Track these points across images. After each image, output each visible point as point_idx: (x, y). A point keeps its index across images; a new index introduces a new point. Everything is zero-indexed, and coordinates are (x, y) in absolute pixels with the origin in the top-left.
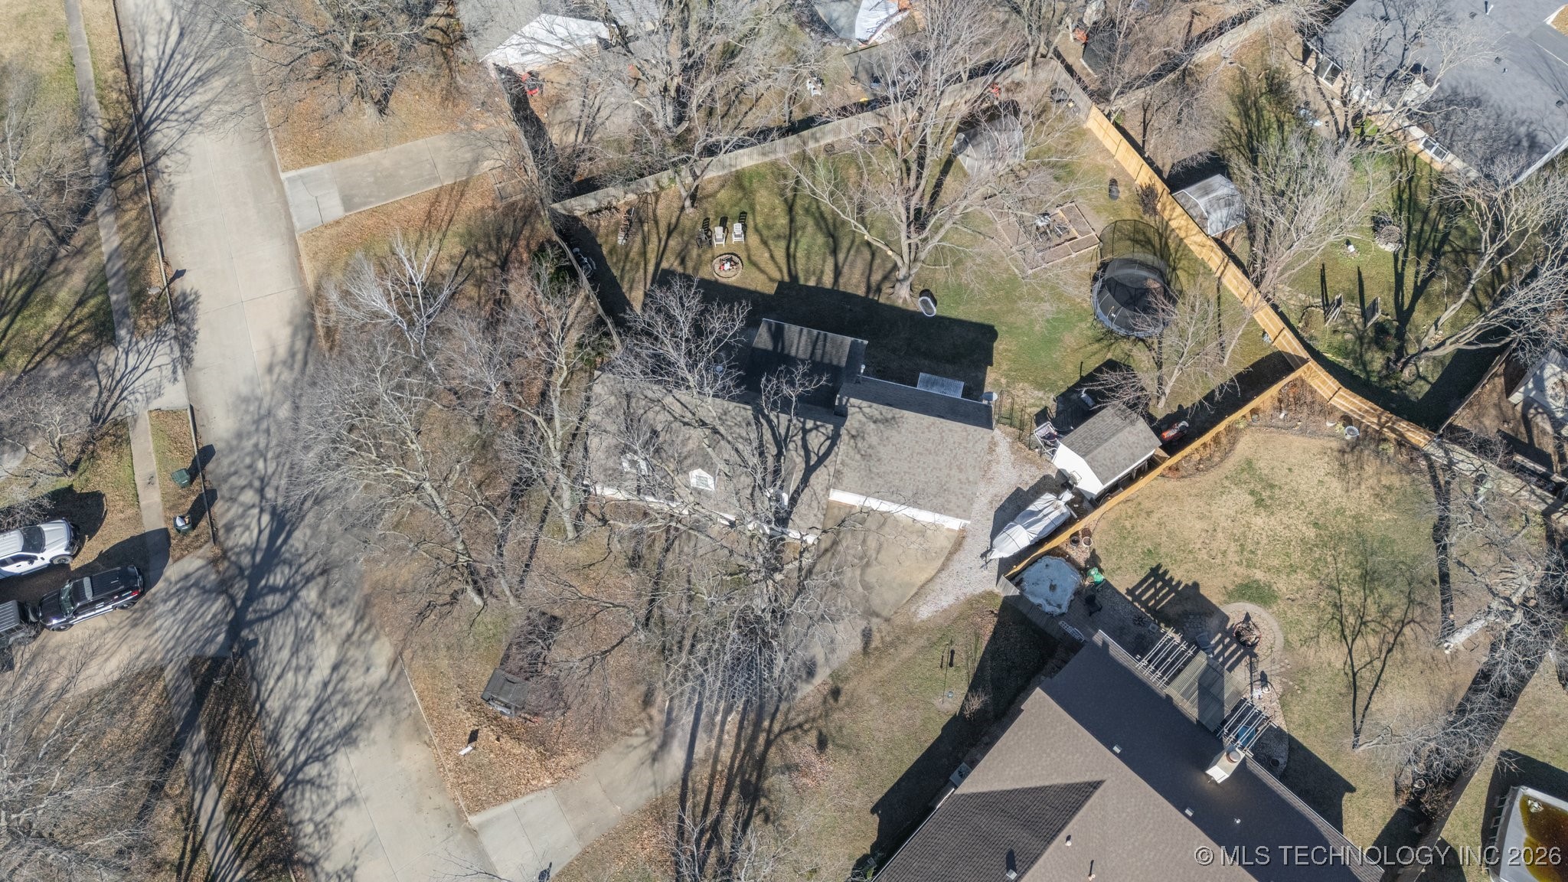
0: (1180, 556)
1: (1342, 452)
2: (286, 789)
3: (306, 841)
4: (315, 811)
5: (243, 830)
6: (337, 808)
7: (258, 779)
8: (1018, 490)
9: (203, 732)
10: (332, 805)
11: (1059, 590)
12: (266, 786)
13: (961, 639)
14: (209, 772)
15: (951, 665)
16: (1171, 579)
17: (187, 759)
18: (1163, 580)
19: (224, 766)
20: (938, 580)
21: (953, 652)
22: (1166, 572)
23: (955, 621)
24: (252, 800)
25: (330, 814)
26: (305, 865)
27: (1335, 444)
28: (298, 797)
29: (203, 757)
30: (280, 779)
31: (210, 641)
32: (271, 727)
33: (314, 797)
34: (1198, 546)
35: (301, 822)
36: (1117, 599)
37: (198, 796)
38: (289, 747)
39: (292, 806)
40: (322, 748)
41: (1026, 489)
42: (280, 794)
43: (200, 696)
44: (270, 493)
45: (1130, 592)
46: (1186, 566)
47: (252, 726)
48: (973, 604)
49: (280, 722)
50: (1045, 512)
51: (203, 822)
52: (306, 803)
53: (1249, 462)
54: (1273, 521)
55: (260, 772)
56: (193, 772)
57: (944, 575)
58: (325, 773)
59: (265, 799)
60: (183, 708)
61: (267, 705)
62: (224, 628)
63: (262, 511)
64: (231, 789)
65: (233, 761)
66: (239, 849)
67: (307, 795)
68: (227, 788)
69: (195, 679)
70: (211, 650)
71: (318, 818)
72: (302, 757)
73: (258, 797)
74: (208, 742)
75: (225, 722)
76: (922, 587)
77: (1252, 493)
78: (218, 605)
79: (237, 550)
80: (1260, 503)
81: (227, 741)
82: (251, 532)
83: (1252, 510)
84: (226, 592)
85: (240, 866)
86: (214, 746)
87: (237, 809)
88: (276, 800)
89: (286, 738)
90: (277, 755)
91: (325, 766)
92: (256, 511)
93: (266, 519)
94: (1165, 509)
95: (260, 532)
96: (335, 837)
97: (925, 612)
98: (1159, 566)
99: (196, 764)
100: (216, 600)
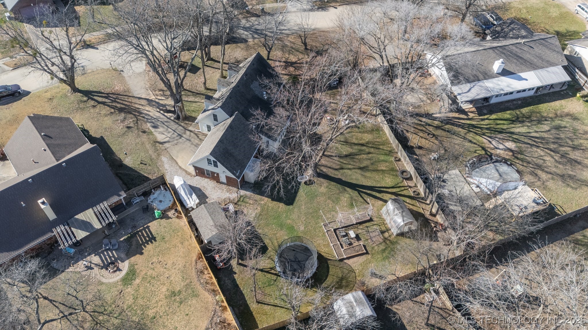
13: (150, 168)
16: (148, 244)
18: (149, 241)
20: (176, 166)
22: (152, 242)
23: (158, 168)
34: (160, 259)
36: (147, 221)
44: (256, 26)
45: (148, 227)
46: (152, 251)
50: (190, 199)
53: (197, 296)
76: (176, 161)
83: (170, 288)
94: (182, 250)
97: (165, 159)
98: (155, 241)
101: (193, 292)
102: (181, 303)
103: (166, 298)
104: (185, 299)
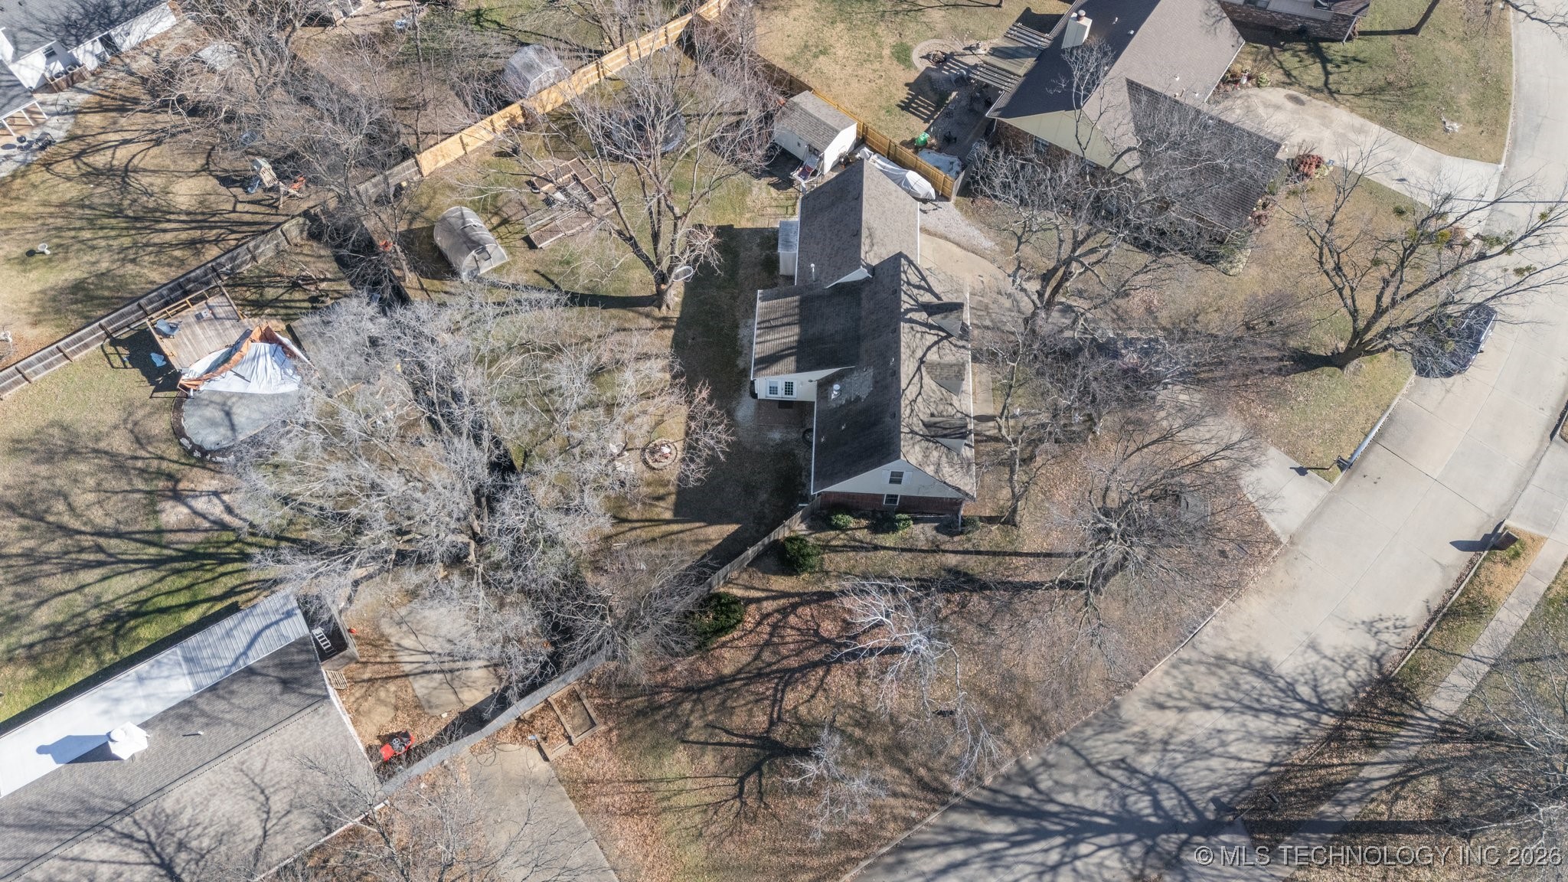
2: (1330, 710)
3: (1363, 673)
4: (1336, 676)
5: (1383, 728)
6: (1325, 657)
7: (1337, 736)
9: (1322, 808)
10: (1325, 662)
12: (1337, 728)
14: (1352, 785)
17: (1351, 812)
19: (1338, 773)
23: (990, 226)
24: (1354, 733)
25: (1333, 660)
26: (1381, 666)
28: (1332, 695)
29: (1342, 797)
30: (1325, 719)
32: (1285, 747)
33: (1326, 680)
35: (1350, 685)
36: (936, 127)
37: (1376, 785)
38: (1295, 722)
39: (1341, 698)
40: (1281, 690)
42: (1337, 713)
43: (1293, 828)
47: (1293, 765)
48: (971, 214)
49: (1277, 740)
51: (1393, 769)
52: (1334, 686)
54: (838, 45)
55: (1329, 739)
56: (1360, 800)
58: (1302, 679)
59: (1349, 722)
60: (1309, 839)
61: (1268, 760)
62: (1213, 840)
63: (1077, 857)
64: (1357, 756)
65: (1333, 765)
66: (1400, 725)
67: (1326, 688)
68: (1357, 760)
69: (1279, 842)
70: (1243, 841)
71: (1340, 670)
72: (1298, 705)
73: (1350, 728)
74: (1329, 798)
75: (1303, 791)
76: (964, 248)
79: (1128, 865)
80: (824, 52)
81: (1319, 781)
82: (1105, 858)
84: (1177, 857)
85: (1412, 717)
86: (1329, 790)
87: (1369, 742)
88: (1343, 715)
89: (1289, 728)
90: (1306, 730)
91: (1297, 681)
92: (1079, 864)
93: (1084, 849)
95: (1101, 848)
96: (1348, 649)
97: (988, 244)
99: (1352, 801)
100: (1190, 863)
103: (831, 46)
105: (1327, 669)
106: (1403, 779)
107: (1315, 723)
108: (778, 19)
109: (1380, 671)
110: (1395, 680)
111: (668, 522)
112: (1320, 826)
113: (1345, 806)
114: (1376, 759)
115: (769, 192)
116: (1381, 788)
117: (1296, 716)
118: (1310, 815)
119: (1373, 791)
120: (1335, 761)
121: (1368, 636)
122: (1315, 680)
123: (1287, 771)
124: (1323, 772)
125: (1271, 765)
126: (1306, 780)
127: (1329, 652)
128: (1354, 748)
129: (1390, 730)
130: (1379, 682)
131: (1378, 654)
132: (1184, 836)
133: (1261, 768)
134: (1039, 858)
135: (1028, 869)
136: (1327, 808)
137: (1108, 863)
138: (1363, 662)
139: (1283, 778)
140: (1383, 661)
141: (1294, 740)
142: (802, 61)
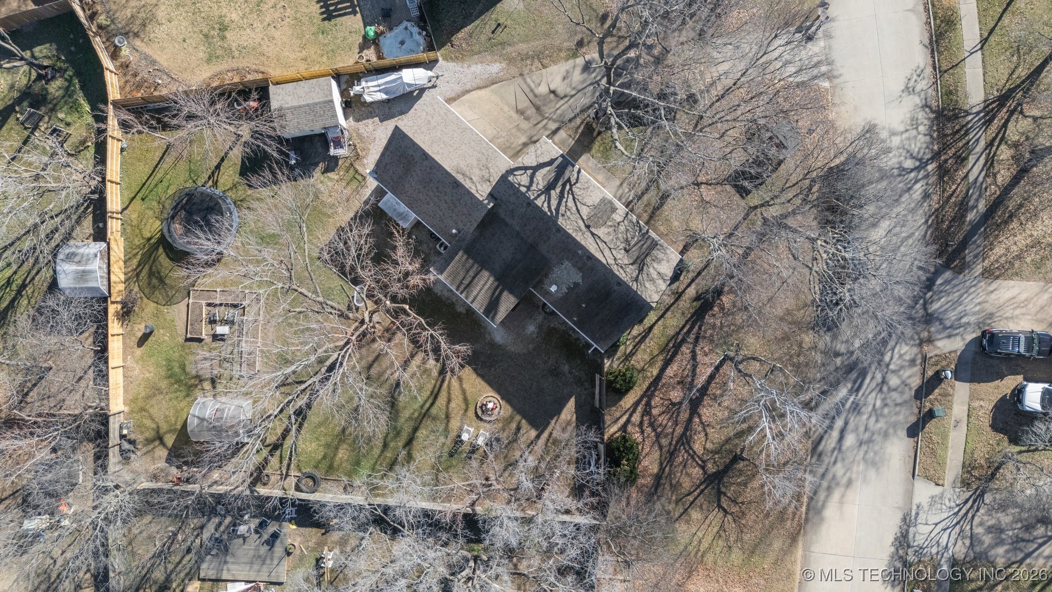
0: (305, 19)
1: (136, 35)
2: (928, 160)
3: (926, 122)
4: (915, 137)
5: (961, 144)
6: (902, 133)
7: (944, 173)
8: (381, 121)
9: (968, 219)
10: (905, 136)
11: (400, 39)
12: (940, 167)
13: (483, 38)
14: (971, 191)
15: (499, 25)
16: (321, 7)
17: (982, 206)
18: (327, 10)
19: (961, 191)
20: (475, 85)
21: (493, 32)
22: (322, 13)
23: (480, 52)
24: (950, 161)
25: (907, 131)
26: (930, 107)
27: (137, 43)
28: (922, 151)
29: (971, 203)
30: (930, 167)
31: (947, 282)
32: (925, 204)
33: (913, 146)
34: (288, 20)
35: (925, 135)
36: (366, 13)
37: (981, 179)
38: (918, 186)
39: (927, 147)
40: (900, 175)
41: (377, 119)
42: (932, 159)
43: (964, 244)
44: (879, 377)
45: (354, 13)
46: (306, 10)
47: (937, 210)
48: (460, 57)
49: (920, 204)
50: (378, 89)
51: (982, 160)
52: (918, 145)
53: (209, 61)
54: (225, 11)
55: (941, 177)
56: (980, 196)
57: (468, 87)
58: (902, 158)
59: (942, 158)
60: (975, 241)
61: (923, 221)
62: (935, 288)
63: (888, 365)
64: (961, 173)
65: (954, 191)
66: (966, 134)
67: (916, 150)
68: (963, 175)
69: (964, 258)
70: (948, 274)
71: (914, 132)
72: (913, 175)
73: (946, 161)
74: (966, 210)
75: (953, 220)
76: (486, 87)
77: (223, 38)
78: (935, 306)
79: (912, 342)
80: (223, 28)
81: (955, 206)
82: (899, 351)
83: (233, 26)
84: (928, 314)
85: (968, 123)
86: (963, 206)
87: (961, 160)
88: (936, 156)
89: (918, 193)
90: (927, 184)
91: (900, 163)
92: (892, 367)
93: (887, 358)
94: (293, 56)
95: (893, 349)
96: (908, 115)
97: (495, 68)
98: (324, 20)
99: (977, 200)
100: (936, 310)
101: (218, 57)
102: (206, 36)
103: (220, 17)
104: (210, 44)
105: (909, 139)
106: (990, 163)
107: (927, 176)
108: (158, 32)
109: (932, 111)
110: (944, 109)
111: (538, 437)
112: (975, 228)
113: (976, 206)
114: (970, 165)
115: (330, 179)
116: (984, 178)
117: (916, 182)
118: (966, 228)
119: (982, 183)
120: (954, 187)
121: (911, 96)
122: (908, 152)
123: (937, 217)
124: (953, 199)
125: (927, 221)
126: (950, 212)
127: (902, 128)
128: (956, 171)
129: (964, 141)
130: (936, 118)
131: (924, 102)
132: (921, 301)
133: (924, 228)
134: (873, 385)
135: (874, 394)
136: (971, 216)
137: (902, 352)
138: (921, 115)
139: (938, 222)
140: (929, 104)
141: (926, 196)
142: (219, 52)
